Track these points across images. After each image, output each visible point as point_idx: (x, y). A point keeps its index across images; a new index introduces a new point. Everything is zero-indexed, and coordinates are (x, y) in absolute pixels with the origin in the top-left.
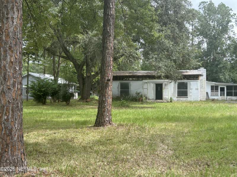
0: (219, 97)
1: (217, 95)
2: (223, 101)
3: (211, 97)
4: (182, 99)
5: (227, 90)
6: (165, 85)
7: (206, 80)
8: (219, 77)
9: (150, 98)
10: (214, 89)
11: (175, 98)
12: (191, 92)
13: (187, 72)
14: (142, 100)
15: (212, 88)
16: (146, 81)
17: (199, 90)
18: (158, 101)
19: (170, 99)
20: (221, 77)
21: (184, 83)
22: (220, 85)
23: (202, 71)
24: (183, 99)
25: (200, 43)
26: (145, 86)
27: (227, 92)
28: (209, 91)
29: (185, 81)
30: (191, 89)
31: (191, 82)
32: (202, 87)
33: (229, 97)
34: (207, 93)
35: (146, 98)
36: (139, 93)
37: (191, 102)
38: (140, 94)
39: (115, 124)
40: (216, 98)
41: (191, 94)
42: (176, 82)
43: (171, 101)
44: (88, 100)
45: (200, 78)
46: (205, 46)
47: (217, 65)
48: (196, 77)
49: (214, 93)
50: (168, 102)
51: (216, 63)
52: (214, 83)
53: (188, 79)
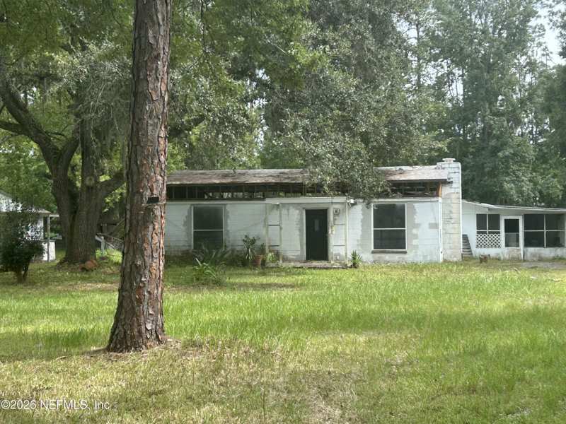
0: (502, 251)
1: (497, 245)
2: (515, 262)
3: (478, 251)
4: (387, 257)
5: (526, 227)
6: (337, 213)
7: (462, 199)
8: (502, 186)
9: (290, 255)
10: (486, 223)
11: (367, 256)
12: (416, 236)
13: (402, 172)
14: (264, 262)
15: (481, 221)
16: (276, 201)
17: (441, 227)
18: (315, 263)
19: (350, 256)
20: (507, 186)
21: (393, 206)
22: (506, 213)
23: (450, 170)
24: (391, 257)
25: (442, 82)
26: (274, 218)
27: (526, 234)
28: (472, 231)
29: (397, 200)
30: (417, 226)
31: (416, 205)
32: (448, 219)
33: (531, 250)
34: (465, 238)
35: (277, 255)
36: (253, 241)
37: (415, 267)
38: (258, 243)
39: (174, 342)
40: (492, 252)
41: (415, 242)
42: (368, 204)
43: (355, 266)
44: (89, 264)
45: (445, 191)
46: (457, 90)
47: (495, 151)
48: (430, 189)
49: (488, 237)
50: (345, 267)
51: (493, 143)
52: (485, 207)
53: (406, 195)
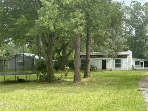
0: (140, 68)
2: (142, 70)
3: (135, 68)
4: (117, 69)
5: (145, 63)
6: (108, 61)
7: (132, 57)
9: (99, 68)
10: (137, 63)
11: (113, 69)
13: (120, 53)
14: (94, 70)
16: (96, 58)
17: (127, 63)
18: (104, 70)
19: (110, 69)
21: (118, 60)
22: (142, 61)
23: (129, 53)
26: (96, 61)
27: (145, 65)
28: (134, 64)
29: (119, 58)
30: (123, 63)
31: (123, 59)
32: (129, 62)
33: (146, 68)
34: (133, 66)
35: (97, 69)
36: (92, 66)
37: (122, 71)
40: (138, 68)
41: (122, 66)
42: (114, 60)
43: (111, 70)
45: (128, 57)
48: (125, 56)
49: (137, 65)
50: (109, 71)
52: (136, 60)
53: (122, 57)
